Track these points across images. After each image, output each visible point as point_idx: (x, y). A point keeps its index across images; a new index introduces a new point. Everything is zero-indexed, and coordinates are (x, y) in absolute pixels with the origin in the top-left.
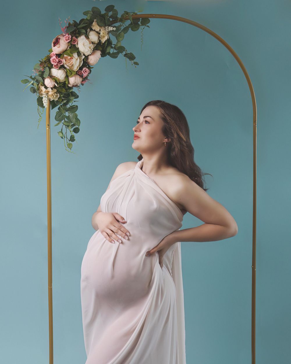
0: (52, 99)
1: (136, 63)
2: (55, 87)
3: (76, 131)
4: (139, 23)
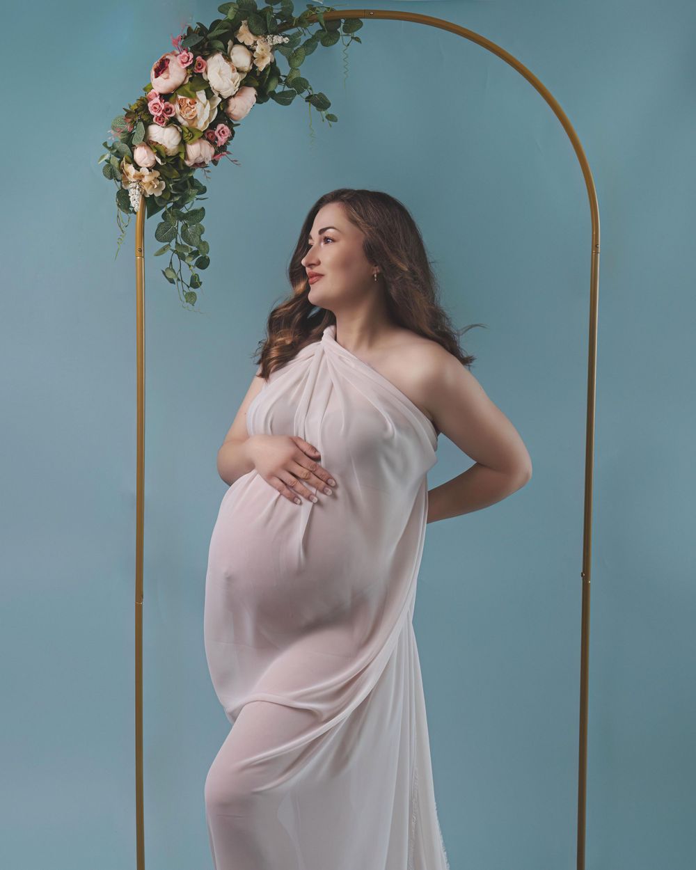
0: (149, 193)
1: (331, 118)
2: (156, 167)
3: (203, 263)
4: (339, 30)
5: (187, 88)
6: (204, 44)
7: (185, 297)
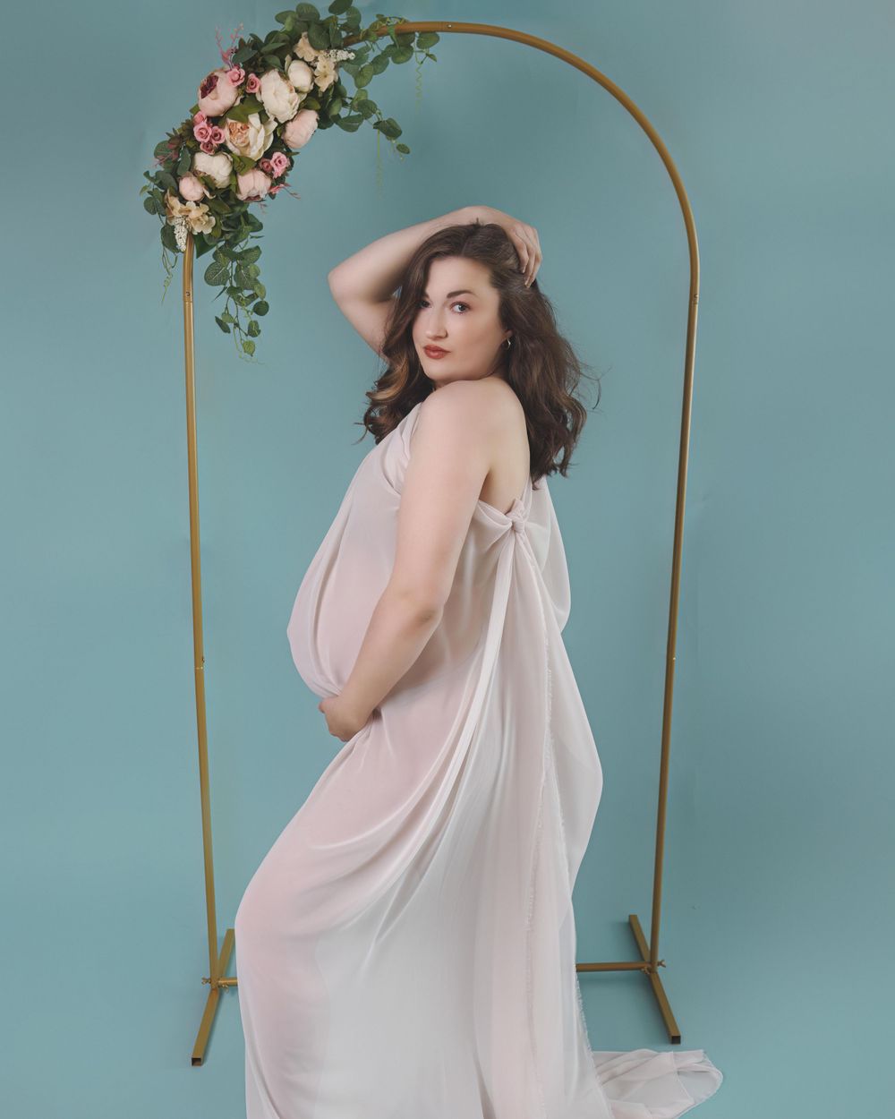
0: (197, 231)
1: (403, 149)
2: (204, 200)
3: (261, 309)
4: (412, 45)
5: (238, 111)
6: (258, 59)
7: (243, 345)
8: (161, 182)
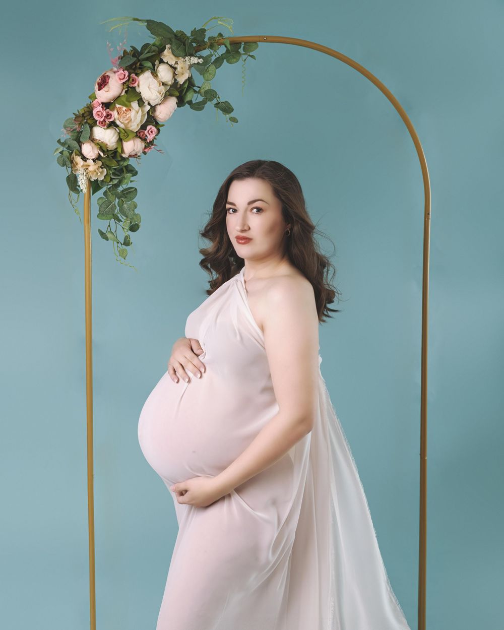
0: (94, 179)
1: (234, 120)
2: (99, 158)
3: (134, 228)
4: (239, 50)
5: (124, 99)
6: (137, 63)
7: (119, 251)
8: (69, 146)
